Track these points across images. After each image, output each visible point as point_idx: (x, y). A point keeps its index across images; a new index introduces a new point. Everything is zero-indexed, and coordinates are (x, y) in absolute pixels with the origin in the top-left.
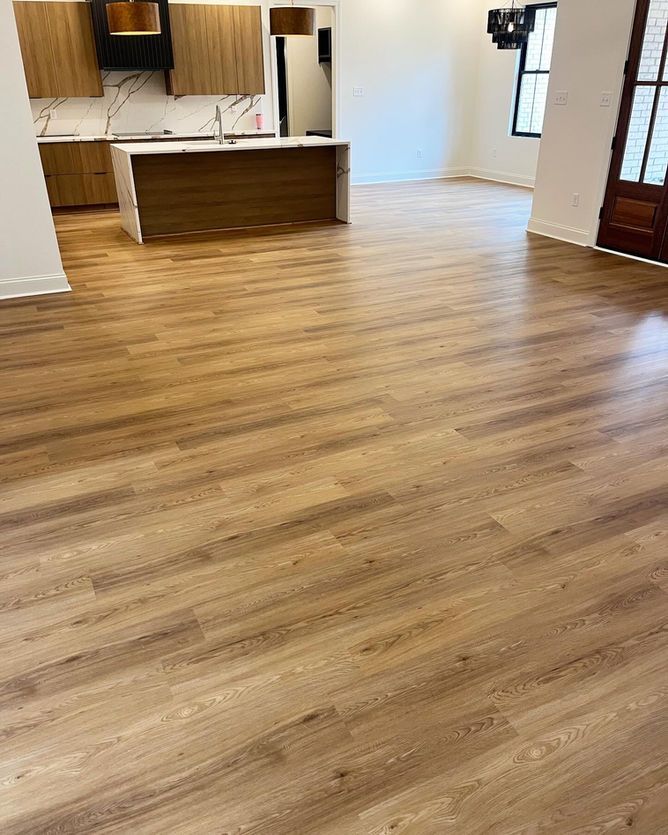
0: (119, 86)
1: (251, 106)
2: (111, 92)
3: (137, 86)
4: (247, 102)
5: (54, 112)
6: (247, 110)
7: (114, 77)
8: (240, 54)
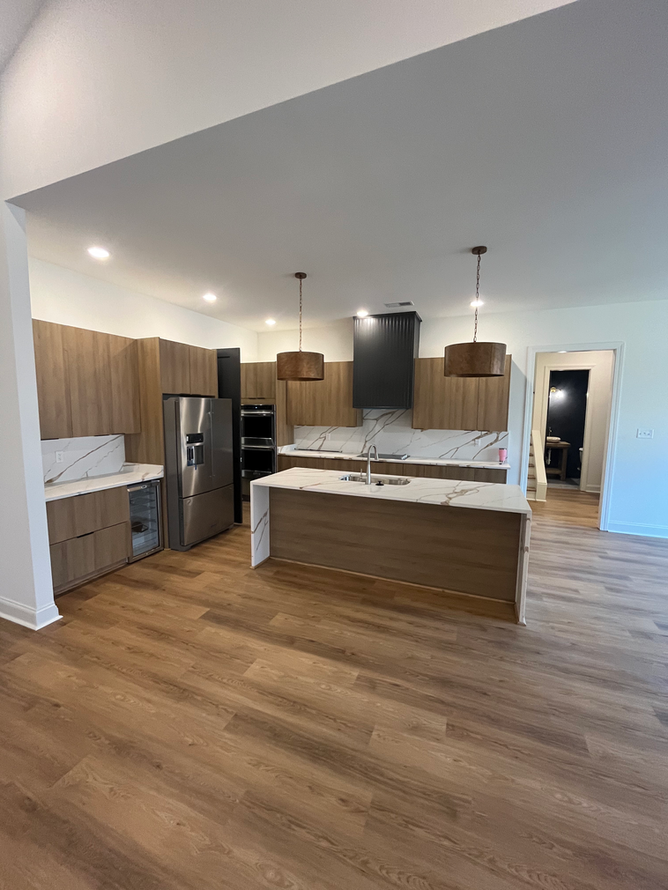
0: (377, 420)
1: (496, 441)
2: (370, 424)
3: (392, 419)
4: (493, 436)
5: (329, 436)
6: (491, 444)
7: (373, 413)
8: (482, 397)
